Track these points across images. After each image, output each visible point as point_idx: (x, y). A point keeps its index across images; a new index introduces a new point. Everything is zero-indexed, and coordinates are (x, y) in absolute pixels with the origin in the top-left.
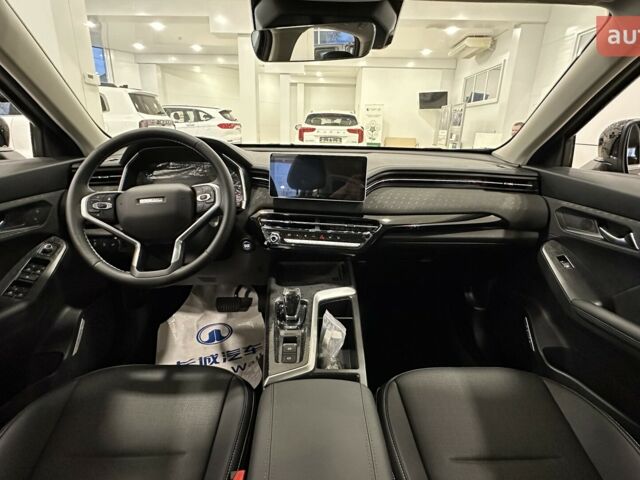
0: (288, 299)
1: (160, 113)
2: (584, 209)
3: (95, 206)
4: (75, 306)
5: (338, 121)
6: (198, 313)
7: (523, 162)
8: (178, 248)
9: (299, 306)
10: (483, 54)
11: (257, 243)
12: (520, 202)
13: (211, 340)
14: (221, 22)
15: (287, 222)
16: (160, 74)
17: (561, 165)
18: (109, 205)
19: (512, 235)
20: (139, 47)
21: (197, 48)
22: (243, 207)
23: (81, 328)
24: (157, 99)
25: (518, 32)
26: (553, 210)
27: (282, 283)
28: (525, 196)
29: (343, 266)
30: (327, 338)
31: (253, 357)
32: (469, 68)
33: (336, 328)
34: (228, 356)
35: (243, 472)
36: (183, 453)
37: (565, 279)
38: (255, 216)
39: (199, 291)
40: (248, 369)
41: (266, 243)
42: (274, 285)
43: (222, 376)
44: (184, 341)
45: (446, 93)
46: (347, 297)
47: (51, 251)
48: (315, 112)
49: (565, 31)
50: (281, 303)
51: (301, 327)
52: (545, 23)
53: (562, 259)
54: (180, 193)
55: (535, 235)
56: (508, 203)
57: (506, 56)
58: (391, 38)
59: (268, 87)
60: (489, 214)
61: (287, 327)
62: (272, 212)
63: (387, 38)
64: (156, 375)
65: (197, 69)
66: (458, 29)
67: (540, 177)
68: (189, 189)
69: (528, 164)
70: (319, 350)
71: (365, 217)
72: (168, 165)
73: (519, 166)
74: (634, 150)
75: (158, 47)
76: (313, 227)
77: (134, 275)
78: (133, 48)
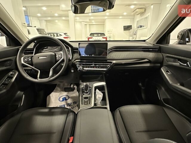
0: (85, 86)
1: (46, 34)
2: (174, 56)
3: (26, 60)
4: (21, 91)
5: (99, 35)
6: (59, 92)
7: (155, 43)
8: (51, 71)
9: (89, 88)
10: (142, 14)
11: (75, 70)
12: (154, 55)
13: (63, 100)
14: (63, 6)
15: (84, 63)
16: (45, 23)
17: (166, 43)
18: (30, 59)
19: (152, 65)
20: (39, 15)
21: (56, 15)
22: (71, 59)
23: (23, 97)
24: (45, 30)
25: (152, 6)
26: (164, 57)
27: (83, 81)
28: (156, 53)
29: (102, 76)
30: (97, 97)
31: (76, 105)
32: (138, 18)
33: (100, 94)
34: (68, 105)
35: (73, 137)
36: (55, 133)
37: (169, 77)
38: (74, 62)
39: (59, 86)
40: (74, 108)
41: (78, 70)
42: (81, 82)
43: (66, 110)
44: (55, 101)
45: (131, 26)
46: (103, 85)
47: (13, 74)
48: (92, 33)
49: (166, 6)
50: (83, 87)
51: (89, 94)
52: (160, 4)
53: (167, 71)
54: (51, 55)
55: (159, 65)
56: (151, 55)
57: (149, 14)
58: (113, 6)
59: (78, 26)
60: (145, 59)
61: (85, 94)
62: (80, 60)
63: (112, 6)
64: (46, 110)
65: (57, 21)
66: (135, 6)
67: (160, 47)
68: (54, 54)
69: (156, 44)
70: (95, 101)
71: (108, 61)
72: (48, 47)
73: (154, 44)
74: (188, 39)
75: (45, 15)
76: (92, 64)
77: (38, 80)
78: (37, 15)
